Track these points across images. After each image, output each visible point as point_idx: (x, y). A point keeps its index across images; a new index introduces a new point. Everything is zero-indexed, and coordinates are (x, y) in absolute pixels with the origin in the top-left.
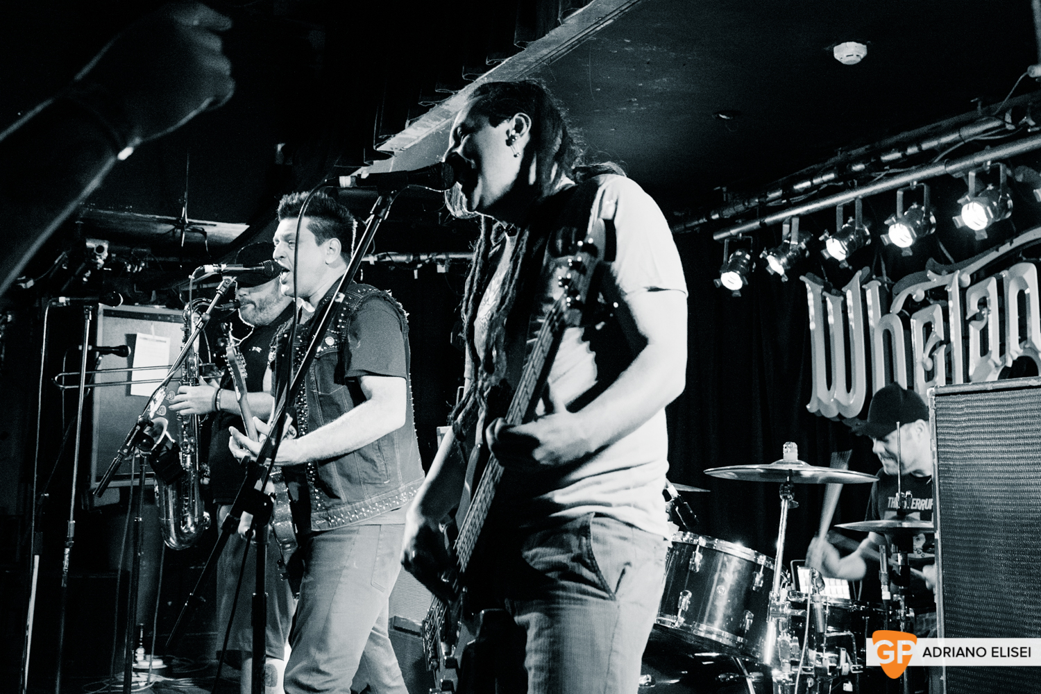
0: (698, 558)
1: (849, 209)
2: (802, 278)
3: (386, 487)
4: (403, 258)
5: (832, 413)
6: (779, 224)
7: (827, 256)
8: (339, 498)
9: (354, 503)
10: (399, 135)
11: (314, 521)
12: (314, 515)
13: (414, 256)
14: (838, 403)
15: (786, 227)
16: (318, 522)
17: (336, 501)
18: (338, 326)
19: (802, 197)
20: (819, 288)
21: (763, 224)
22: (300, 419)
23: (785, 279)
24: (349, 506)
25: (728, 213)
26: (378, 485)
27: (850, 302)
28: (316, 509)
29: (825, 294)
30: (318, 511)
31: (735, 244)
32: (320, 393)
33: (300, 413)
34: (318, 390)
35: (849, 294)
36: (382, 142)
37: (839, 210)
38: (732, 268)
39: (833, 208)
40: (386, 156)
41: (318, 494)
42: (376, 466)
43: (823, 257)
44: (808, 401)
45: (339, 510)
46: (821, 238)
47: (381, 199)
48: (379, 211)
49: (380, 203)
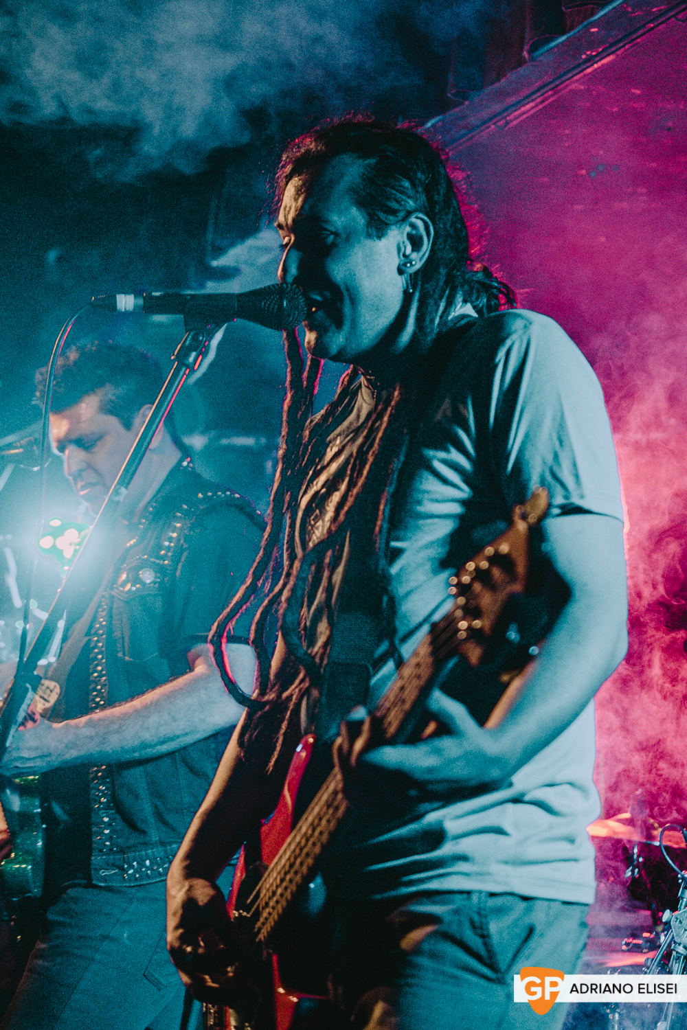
4: (248, 441)
8: (144, 832)
9: (170, 844)
10: (250, 242)
11: (97, 870)
12: (96, 859)
13: (268, 439)
16: (105, 872)
17: (141, 838)
18: (163, 552)
22: (93, 700)
24: (160, 849)
28: (101, 851)
30: (104, 855)
32: (127, 658)
33: (95, 689)
34: (124, 654)
36: (219, 251)
40: (226, 274)
41: (109, 825)
45: (144, 853)
47: (190, 337)
48: (187, 356)
49: (188, 342)
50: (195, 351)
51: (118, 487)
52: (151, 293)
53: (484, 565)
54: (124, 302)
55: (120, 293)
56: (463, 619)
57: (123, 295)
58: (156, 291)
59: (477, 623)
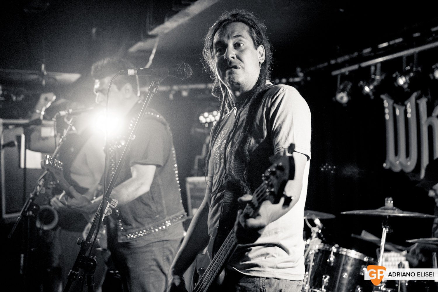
0: (332, 258)
1: (410, 58)
2: (382, 96)
3: (157, 218)
5: (397, 169)
6: (369, 67)
7: (396, 85)
8: (132, 225)
11: (119, 237)
12: (119, 234)
14: (401, 164)
15: (373, 68)
16: (122, 238)
17: (130, 227)
19: (382, 52)
20: (391, 102)
21: (360, 67)
23: (372, 97)
24: (138, 229)
25: (340, 60)
26: (153, 218)
27: (409, 110)
29: (395, 105)
30: (121, 232)
31: (344, 77)
35: (409, 105)
37: (404, 59)
38: (343, 90)
39: (401, 58)
42: (151, 208)
43: (394, 85)
44: (384, 161)
45: (132, 231)
46: (394, 75)
47: (154, 83)
48: (153, 90)
49: (153, 85)
50: (155, 88)
51: (133, 135)
52: (139, 69)
53: (274, 170)
54: (130, 72)
55: (129, 69)
56: (267, 188)
57: (130, 70)
58: (141, 68)
59: (273, 190)
